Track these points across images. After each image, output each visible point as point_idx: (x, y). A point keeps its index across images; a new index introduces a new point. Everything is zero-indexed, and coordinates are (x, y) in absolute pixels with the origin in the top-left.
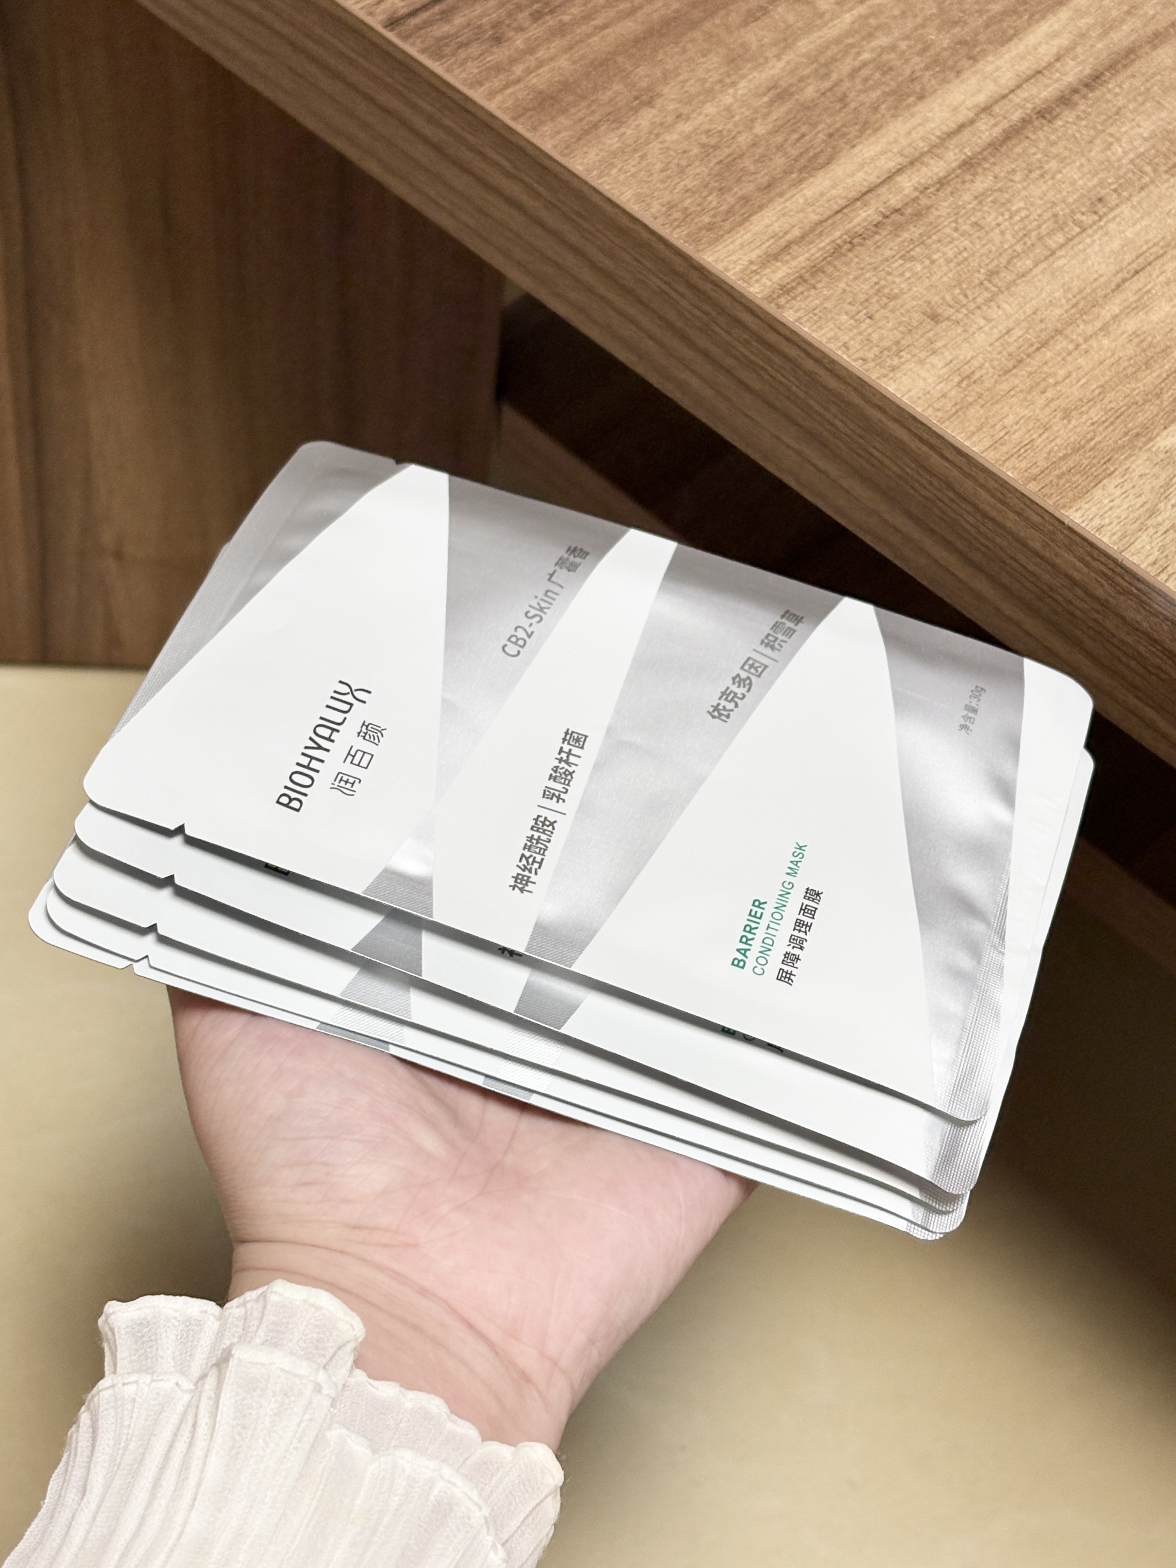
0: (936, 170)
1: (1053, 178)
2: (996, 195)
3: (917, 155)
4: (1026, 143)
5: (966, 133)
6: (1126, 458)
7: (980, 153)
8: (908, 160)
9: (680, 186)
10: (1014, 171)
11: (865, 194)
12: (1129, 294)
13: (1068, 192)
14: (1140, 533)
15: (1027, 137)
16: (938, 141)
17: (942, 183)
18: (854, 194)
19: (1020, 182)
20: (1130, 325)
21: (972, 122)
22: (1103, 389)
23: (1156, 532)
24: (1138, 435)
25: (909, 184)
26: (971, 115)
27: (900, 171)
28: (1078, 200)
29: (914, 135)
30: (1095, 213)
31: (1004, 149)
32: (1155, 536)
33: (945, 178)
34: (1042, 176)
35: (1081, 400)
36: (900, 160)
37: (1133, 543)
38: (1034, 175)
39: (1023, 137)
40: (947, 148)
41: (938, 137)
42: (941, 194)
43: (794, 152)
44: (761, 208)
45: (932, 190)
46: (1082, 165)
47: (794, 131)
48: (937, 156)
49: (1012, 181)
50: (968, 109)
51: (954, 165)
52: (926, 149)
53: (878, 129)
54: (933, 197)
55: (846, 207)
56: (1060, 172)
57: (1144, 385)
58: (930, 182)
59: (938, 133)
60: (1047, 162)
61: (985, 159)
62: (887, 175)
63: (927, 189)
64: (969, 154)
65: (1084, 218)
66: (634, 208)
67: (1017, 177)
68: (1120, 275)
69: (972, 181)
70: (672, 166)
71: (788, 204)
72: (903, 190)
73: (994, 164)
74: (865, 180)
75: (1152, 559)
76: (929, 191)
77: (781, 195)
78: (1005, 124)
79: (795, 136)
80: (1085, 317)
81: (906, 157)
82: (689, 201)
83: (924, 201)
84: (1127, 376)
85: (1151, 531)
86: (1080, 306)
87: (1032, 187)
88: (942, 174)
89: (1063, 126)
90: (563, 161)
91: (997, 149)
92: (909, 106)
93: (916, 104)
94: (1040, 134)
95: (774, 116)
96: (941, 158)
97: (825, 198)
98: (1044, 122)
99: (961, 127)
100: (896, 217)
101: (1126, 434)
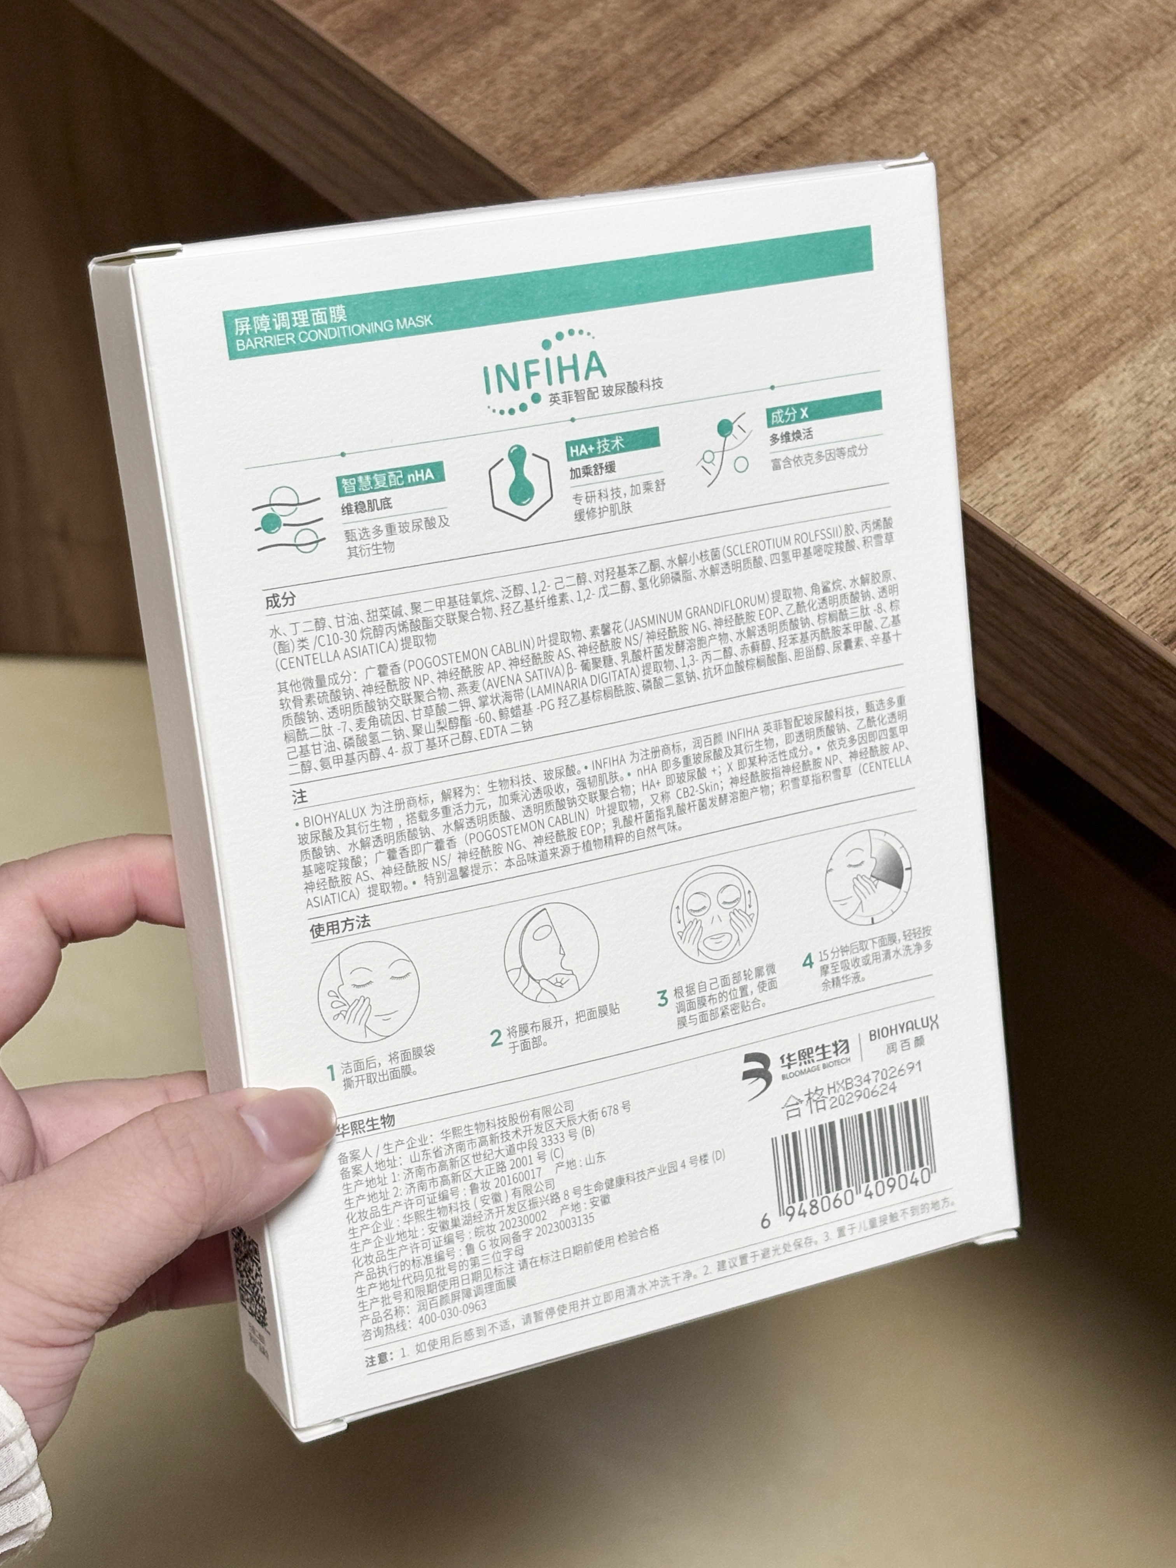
0: (832, 90)
1: (970, 97)
2: (901, 117)
3: (812, 73)
4: (942, 57)
5: (873, 45)
6: (1029, 426)
7: (886, 70)
8: (800, 80)
9: (532, 115)
10: (925, 89)
11: (746, 120)
12: (1049, 231)
13: (987, 113)
14: (1039, 513)
15: (944, 51)
16: (838, 57)
17: (838, 105)
18: (733, 121)
19: (931, 103)
20: (1048, 267)
21: (880, 33)
22: (1009, 344)
23: (1059, 512)
24: (1046, 397)
25: (799, 108)
26: (879, 26)
27: (790, 92)
28: (998, 122)
29: (811, 51)
30: (1017, 136)
31: (914, 65)
32: (1057, 517)
33: (843, 99)
34: (957, 95)
35: (982, 357)
36: (792, 80)
37: (1030, 525)
38: (946, 95)
39: (937, 50)
40: (848, 65)
41: (839, 52)
42: (836, 119)
43: (668, 73)
44: (623, 139)
45: (826, 114)
46: (1006, 82)
47: (670, 49)
48: (834, 73)
49: (921, 101)
50: (877, 19)
51: (855, 84)
52: (823, 66)
53: (769, 44)
54: (826, 122)
55: (723, 135)
56: (979, 90)
57: (1058, 338)
58: (825, 104)
59: (839, 48)
60: (965, 79)
61: (892, 77)
62: (773, 97)
63: (820, 112)
64: (873, 71)
65: (1003, 143)
66: (476, 143)
67: (928, 97)
68: (1041, 209)
69: (874, 103)
70: (525, 92)
71: (655, 133)
72: (792, 114)
73: (902, 82)
74: (748, 104)
75: (1050, 544)
76: (822, 115)
77: (648, 123)
78: (920, 35)
79: (671, 54)
80: (994, 259)
81: (798, 76)
82: (539, 133)
83: (816, 127)
84: (1038, 327)
85: (1053, 510)
86: (991, 246)
87: (944, 108)
88: (839, 95)
89: (988, 36)
90: (397, 89)
91: (906, 65)
92: (807, 17)
93: (815, 15)
94: (960, 46)
95: (649, 31)
96: (839, 77)
97: (699, 127)
98: (965, 32)
99: (866, 40)
100: (781, 147)
101: (1031, 396)
